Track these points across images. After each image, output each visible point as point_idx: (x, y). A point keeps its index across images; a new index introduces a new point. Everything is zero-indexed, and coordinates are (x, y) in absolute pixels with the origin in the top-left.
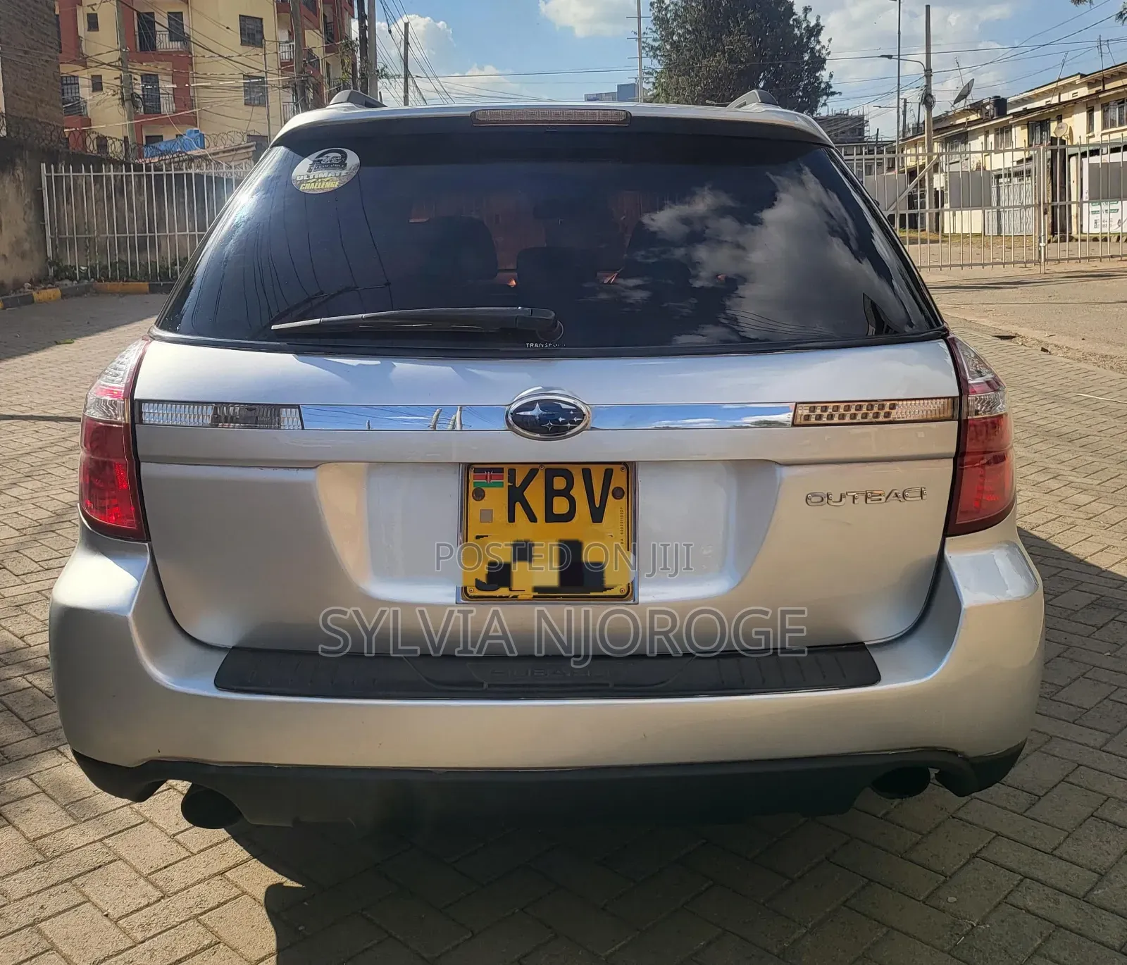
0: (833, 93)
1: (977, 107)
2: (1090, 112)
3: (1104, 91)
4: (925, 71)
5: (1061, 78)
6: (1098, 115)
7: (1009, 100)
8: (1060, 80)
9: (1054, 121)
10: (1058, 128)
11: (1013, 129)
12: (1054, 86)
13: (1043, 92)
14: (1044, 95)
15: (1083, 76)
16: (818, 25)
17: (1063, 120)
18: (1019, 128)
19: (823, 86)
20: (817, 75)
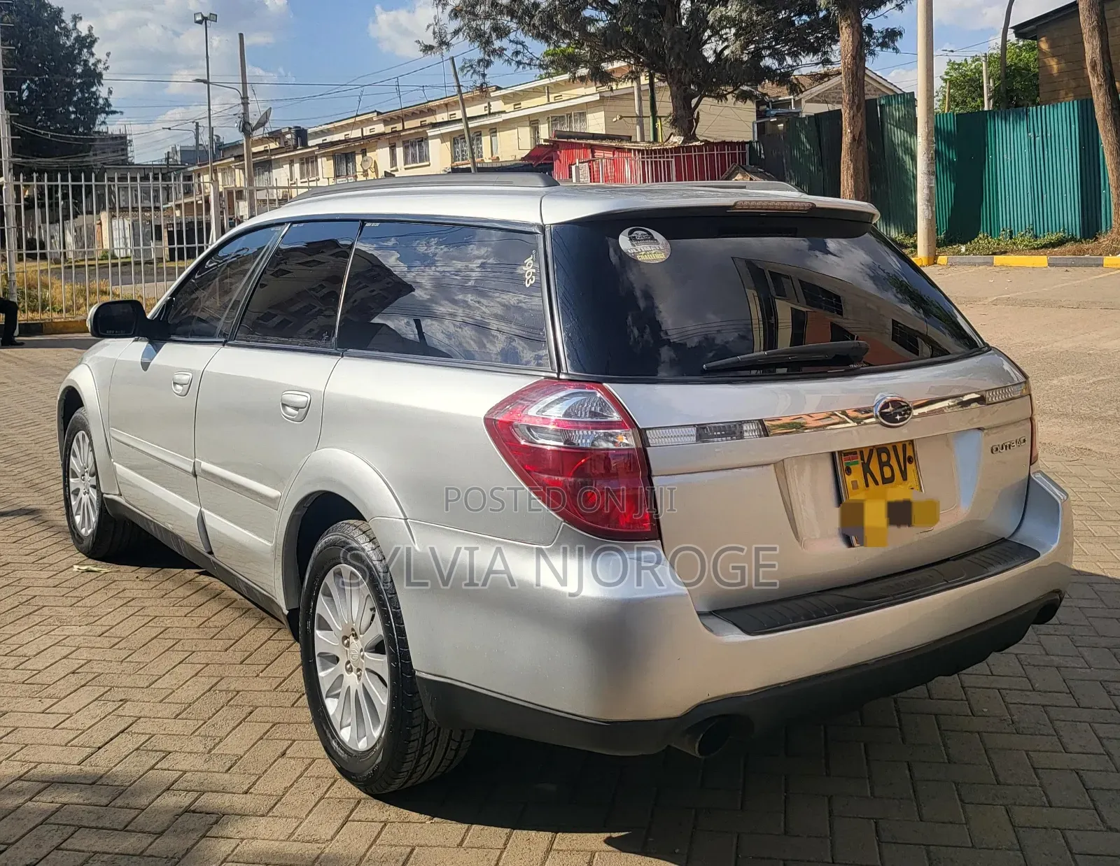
0: (114, 112)
1: (276, 135)
2: (393, 148)
3: (404, 130)
4: (242, 98)
5: (359, 113)
6: (400, 151)
7: (309, 131)
8: (357, 116)
9: (358, 154)
10: (364, 161)
11: (319, 160)
12: (352, 120)
13: (342, 126)
14: (343, 128)
15: (379, 113)
16: (90, 35)
17: (368, 154)
18: (325, 159)
19: (101, 101)
20: (94, 89)
